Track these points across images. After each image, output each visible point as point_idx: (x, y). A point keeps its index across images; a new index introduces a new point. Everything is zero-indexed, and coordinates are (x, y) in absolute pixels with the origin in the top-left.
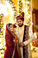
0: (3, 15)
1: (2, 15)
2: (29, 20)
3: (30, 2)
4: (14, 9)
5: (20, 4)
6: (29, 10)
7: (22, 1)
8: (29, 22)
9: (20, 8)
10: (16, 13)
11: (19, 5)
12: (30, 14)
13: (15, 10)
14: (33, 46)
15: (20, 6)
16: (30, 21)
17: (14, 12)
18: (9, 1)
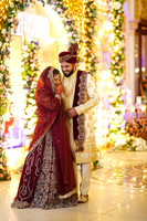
0: (36, 44)
1: (34, 45)
2: (117, 59)
3: (122, 3)
4: (68, 27)
5: (88, 10)
6: (117, 28)
7: (94, 4)
8: (117, 64)
9: (88, 24)
10: (74, 38)
11: (87, 13)
12: (121, 39)
13: (71, 30)
14: (128, 135)
15: (88, 17)
16: (120, 60)
17: (70, 34)
18: (53, 6)
